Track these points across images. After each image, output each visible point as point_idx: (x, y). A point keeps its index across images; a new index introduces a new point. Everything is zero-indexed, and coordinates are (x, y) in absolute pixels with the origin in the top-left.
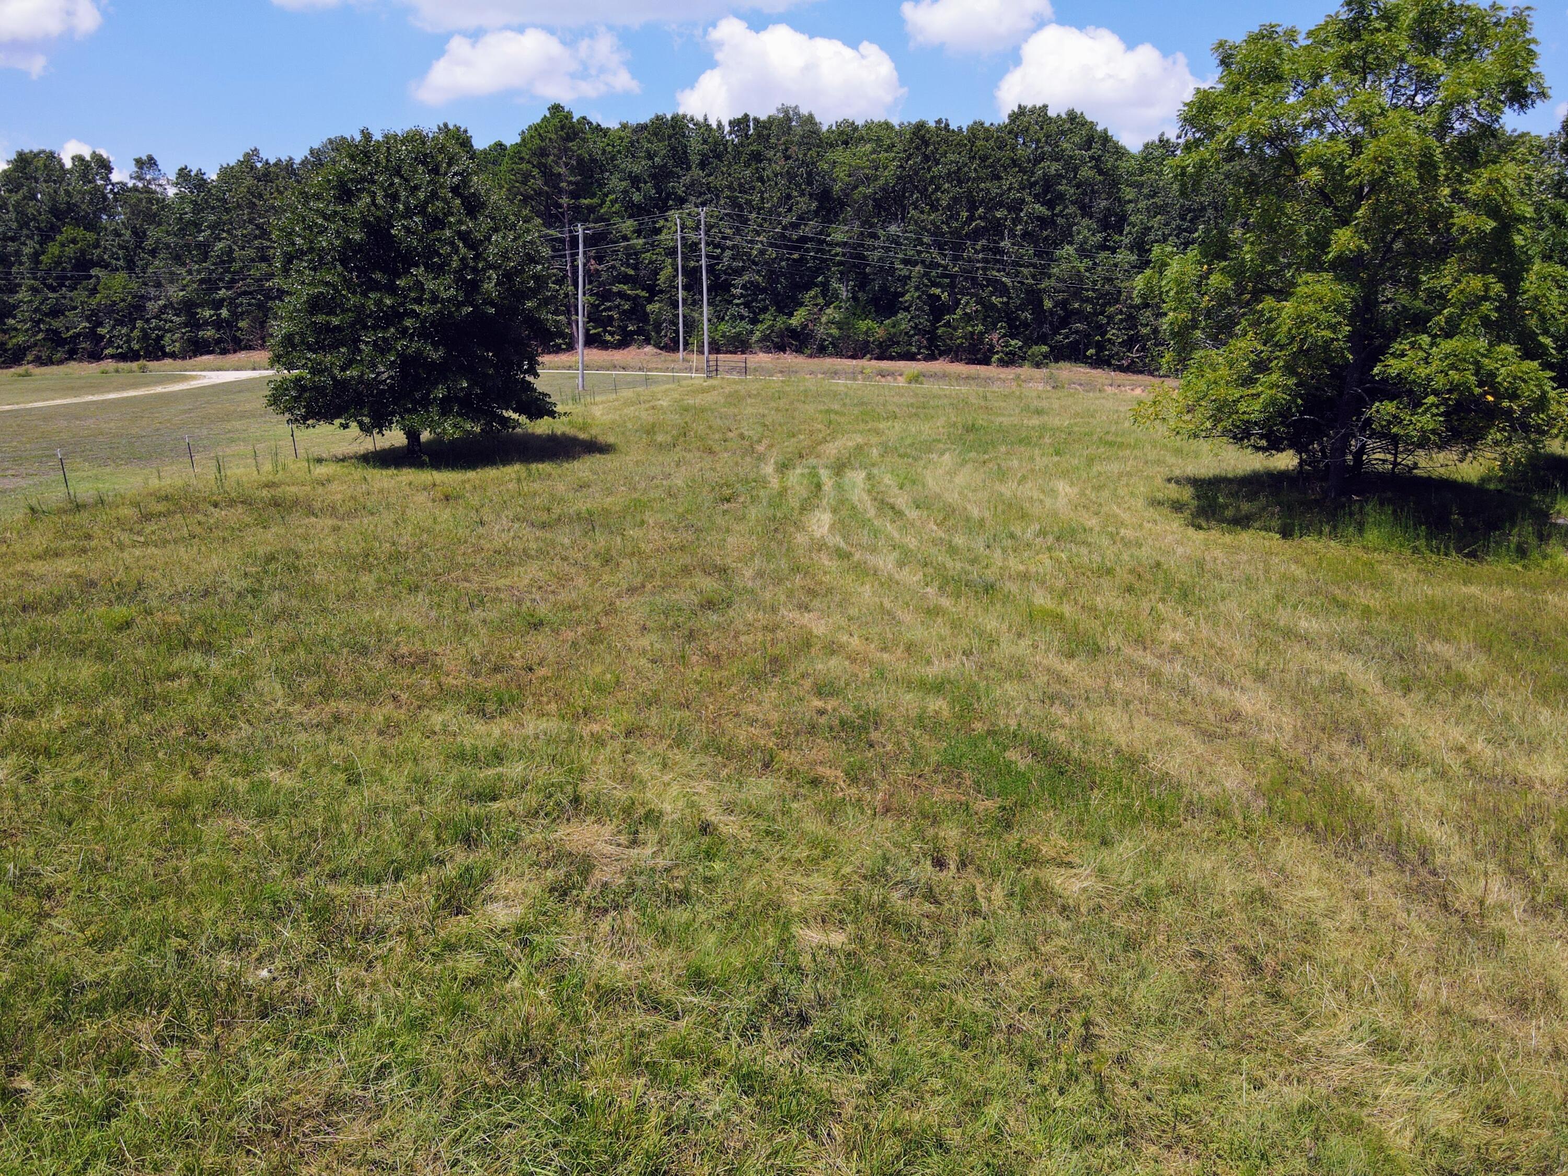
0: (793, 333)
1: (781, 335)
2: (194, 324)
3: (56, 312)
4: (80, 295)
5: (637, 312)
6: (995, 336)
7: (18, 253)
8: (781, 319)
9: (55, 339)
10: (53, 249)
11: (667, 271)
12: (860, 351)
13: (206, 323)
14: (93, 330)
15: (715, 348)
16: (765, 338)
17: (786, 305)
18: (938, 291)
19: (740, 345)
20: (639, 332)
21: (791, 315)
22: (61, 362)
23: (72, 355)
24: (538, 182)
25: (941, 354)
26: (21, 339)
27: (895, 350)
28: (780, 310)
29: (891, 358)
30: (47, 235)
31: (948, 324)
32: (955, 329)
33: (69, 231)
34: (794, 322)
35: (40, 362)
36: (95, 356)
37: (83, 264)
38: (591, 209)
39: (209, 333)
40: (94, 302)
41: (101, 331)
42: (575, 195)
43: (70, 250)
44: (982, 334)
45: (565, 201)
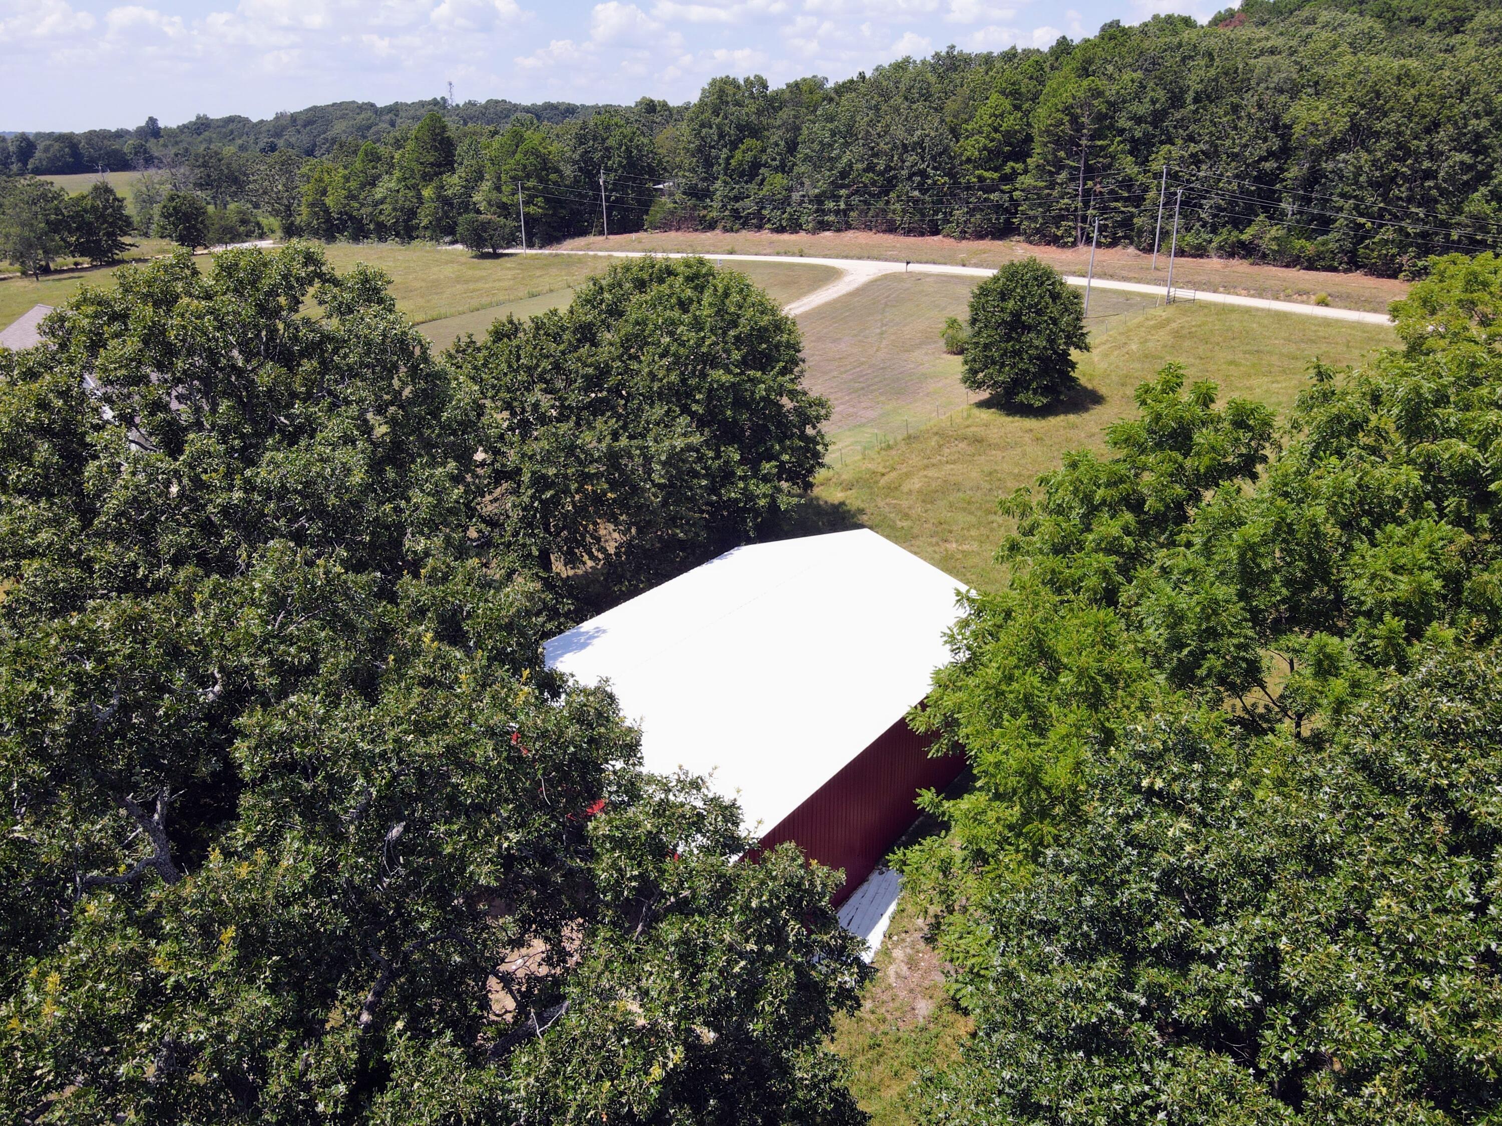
0: (1242, 244)
1: (1233, 246)
2: (821, 211)
3: (737, 199)
4: (753, 187)
5: (1127, 223)
6: (1405, 258)
7: (717, 157)
8: (1235, 233)
9: (736, 215)
10: (738, 154)
11: (1151, 194)
12: (1294, 262)
13: (830, 211)
14: (759, 211)
15: (1181, 253)
16: (1220, 248)
17: (1239, 224)
18: (1362, 220)
19: (1200, 252)
20: (1125, 237)
21: (1241, 232)
22: (737, 231)
23: (745, 225)
24: (1067, 128)
25: (1358, 267)
26: (714, 214)
27: (1318, 264)
28: (1236, 227)
29: (1317, 269)
30: (734, 146)
31: (1366, 247)
32: (1373, 250)
33: (748, 142)
34: (1243, 237)
35: (726, 230)
36: (760, 227)
37: (756, 166)
38: (1102, 148)
39: (831, 218)
40: (761, 194)
41: (764, 212)
42: (1092, 138)
43: (749, 156)
44: (1393, 256)
45: (1084, 142)
